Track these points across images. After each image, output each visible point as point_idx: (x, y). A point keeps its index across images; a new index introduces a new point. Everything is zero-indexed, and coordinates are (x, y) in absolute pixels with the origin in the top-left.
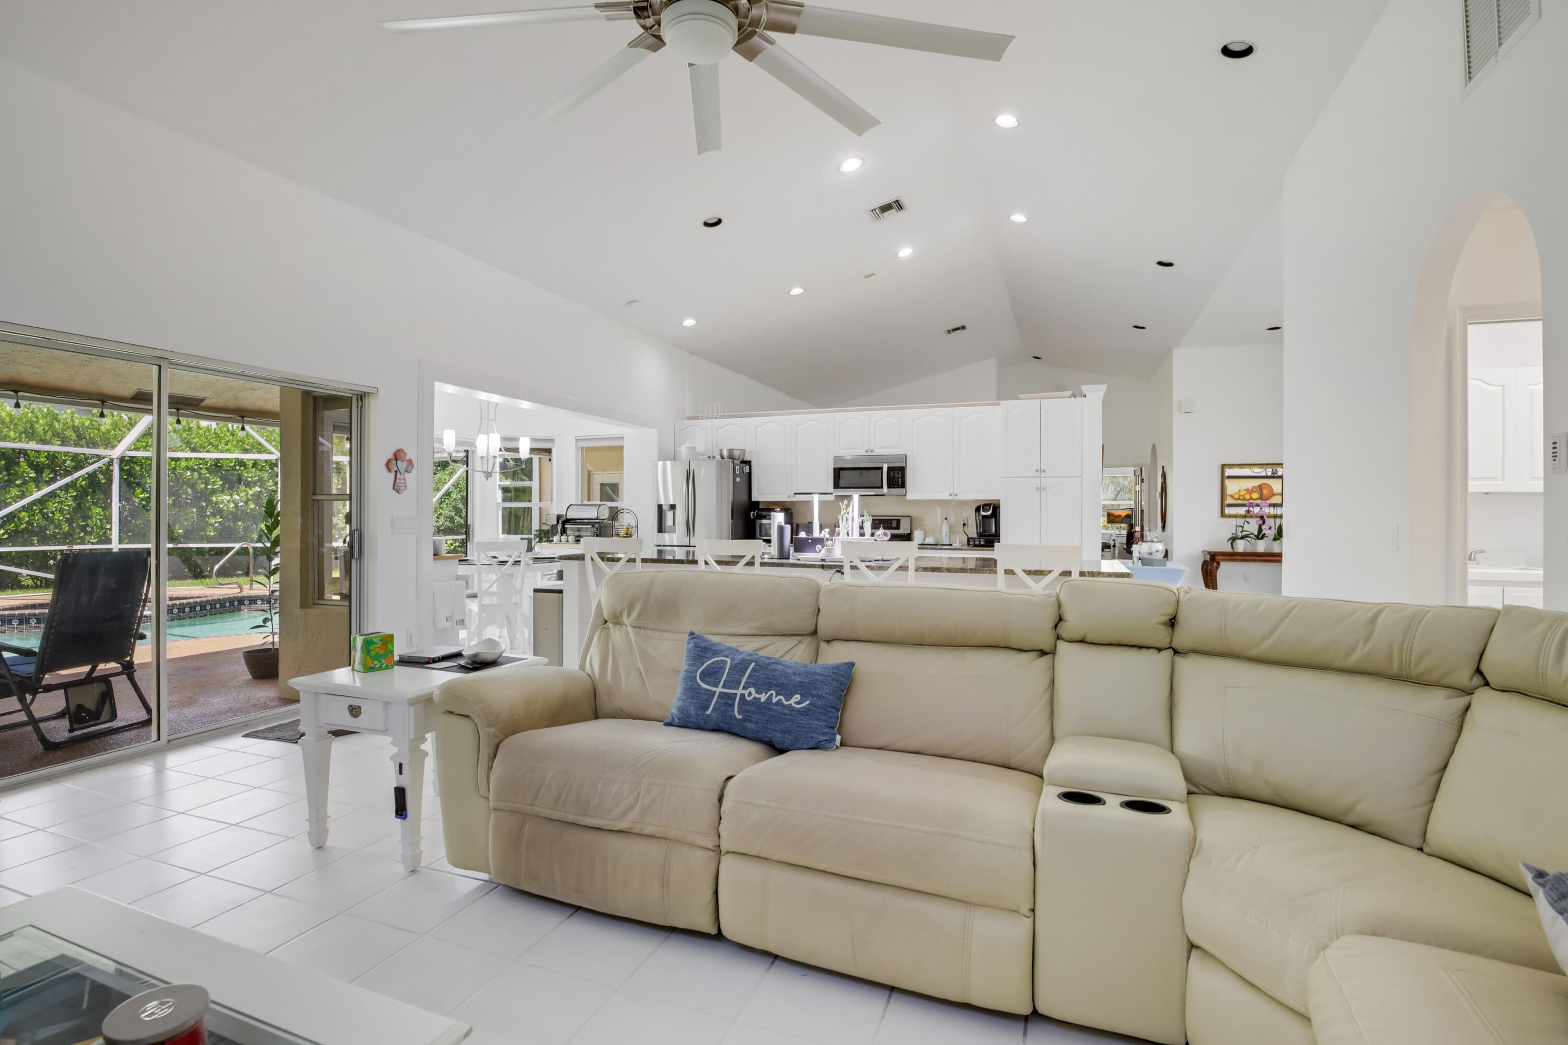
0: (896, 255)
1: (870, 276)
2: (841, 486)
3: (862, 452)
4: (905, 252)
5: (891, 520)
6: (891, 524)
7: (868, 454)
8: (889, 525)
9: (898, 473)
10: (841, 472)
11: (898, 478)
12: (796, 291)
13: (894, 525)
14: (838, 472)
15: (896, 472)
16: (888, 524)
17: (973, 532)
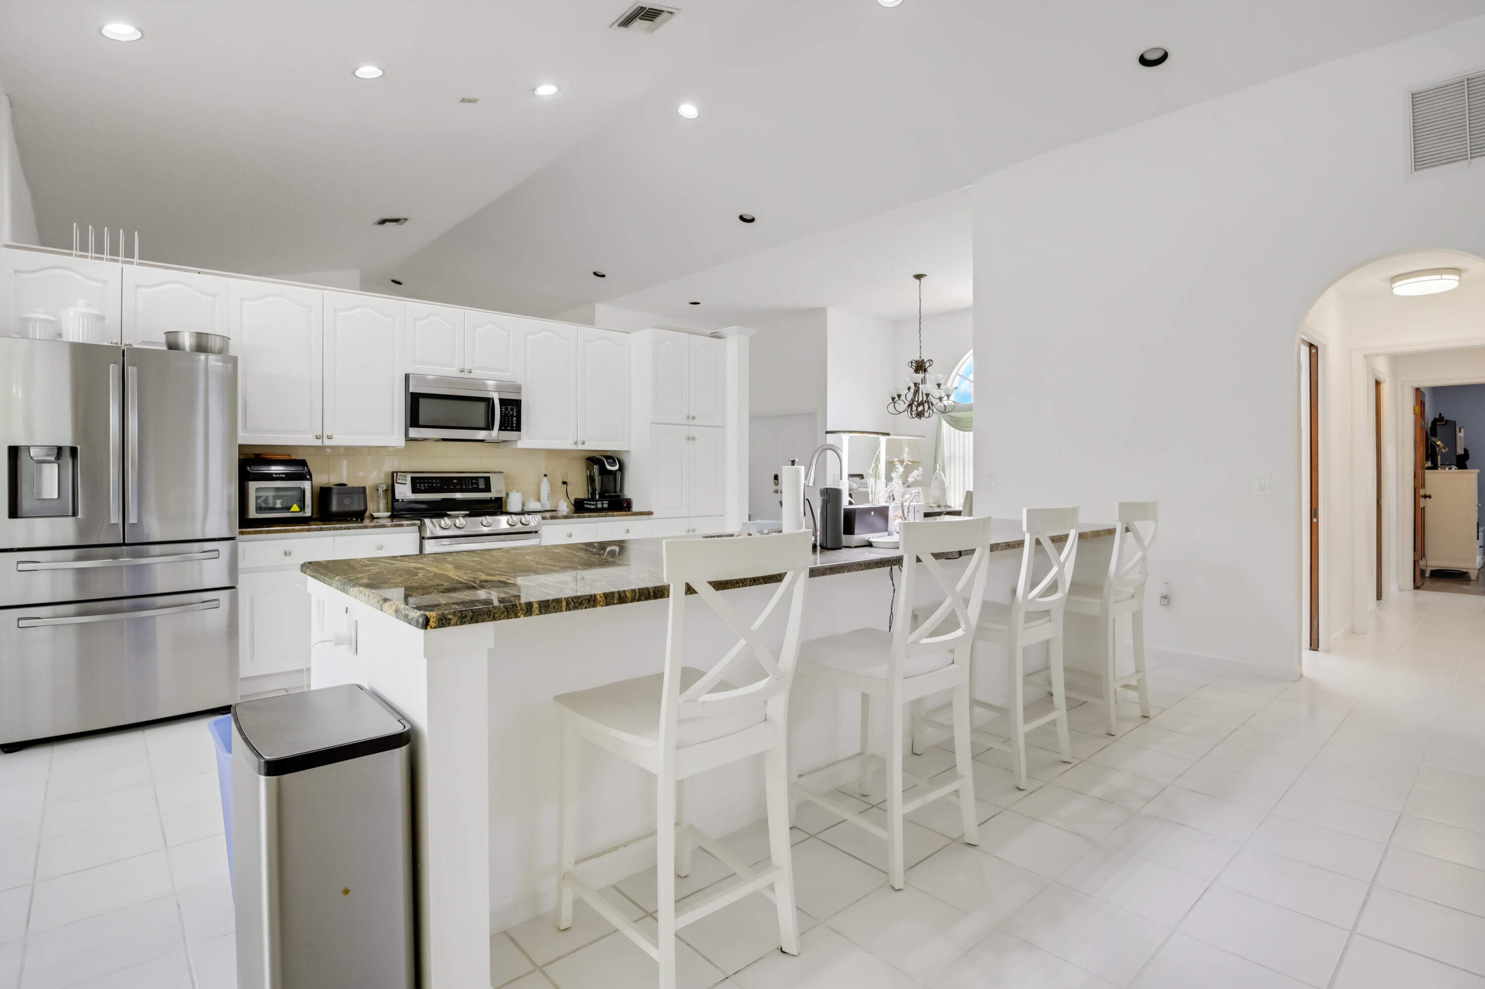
0: (534, 90)
1: (469, 101)
2: (421, 423)
3: (452, 371)
4: (546, 90)
5: (477, 478)
6: (477, 484)
7: (462, 375)
8: (475, 486)
9: (512, 410)
10: (422, 401)
11: (512, 416)
12: (369, 71)
13: (482, 485)
14: (414, 401)
15: (509, 407)
16: (472, 484)
17: (580, 491)
